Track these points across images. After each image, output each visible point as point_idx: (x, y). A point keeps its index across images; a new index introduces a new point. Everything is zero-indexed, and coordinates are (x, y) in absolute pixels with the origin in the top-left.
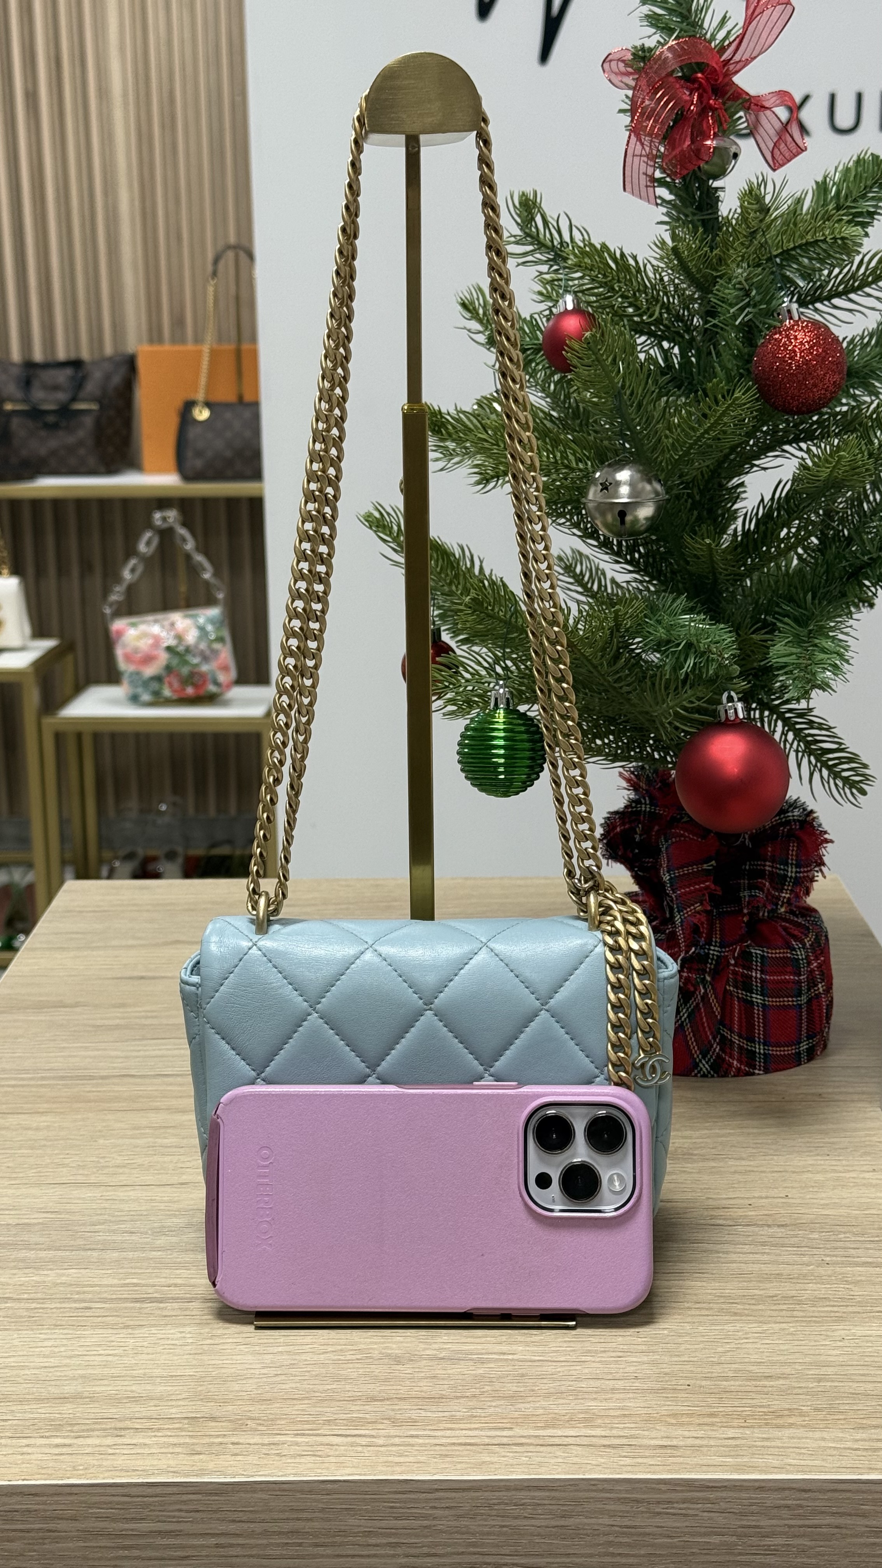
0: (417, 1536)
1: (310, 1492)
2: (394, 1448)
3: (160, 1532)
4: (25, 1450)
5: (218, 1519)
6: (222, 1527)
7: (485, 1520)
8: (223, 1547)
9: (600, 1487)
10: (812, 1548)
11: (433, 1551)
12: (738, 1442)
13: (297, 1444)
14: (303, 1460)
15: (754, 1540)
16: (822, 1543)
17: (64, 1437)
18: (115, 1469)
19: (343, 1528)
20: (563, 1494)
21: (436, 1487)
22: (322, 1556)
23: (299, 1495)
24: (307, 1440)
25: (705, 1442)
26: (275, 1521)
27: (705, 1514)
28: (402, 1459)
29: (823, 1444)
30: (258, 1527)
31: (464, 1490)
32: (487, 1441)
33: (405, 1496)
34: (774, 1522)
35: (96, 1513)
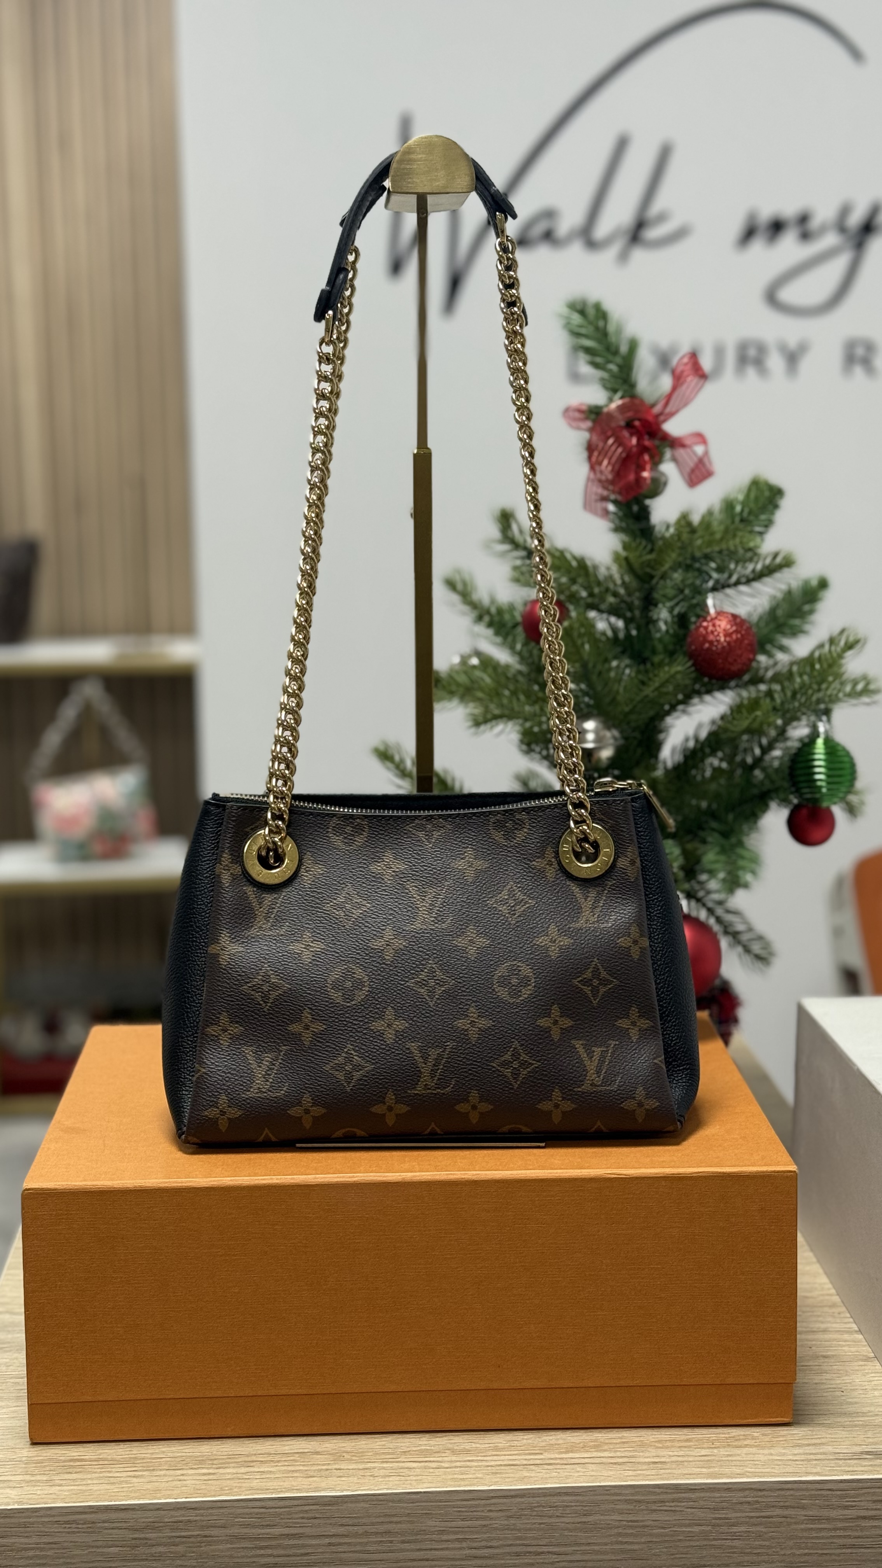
0: (477, 1533)
1: (400, 1501)
2: (458, 1469)
3: (288, 1535)
4: (181, 1478)
5: (331, 1524)
6: (334, 1531)
7: (528, 1519)
8: (334, 1546)
9: (612, 1492)
10: (766, 1533)
11: (489, 1544)
12: (709, 1458)
13: (384, 1468)
14: (391, 1479)
15: (724, 1529)
16: (772, 1530)
17: (208, 1468)
18: (251, 1489)
19: (424, 1528)
20: (586, 1498)
21: (492, 1495)
22: (408, 1550)
23: (391, 1504)
24: (391, 1465)
25: (686, 1459)
26: (373, 1524)
27: (689, 1510)
28: (464, 1476)
29: (771, 1457)
30: (361, 1529)
31: (512, 1497)
32: (525, 1462)
33: (470, 1502)
34: (739, 1515)
35: (240, 1522)
